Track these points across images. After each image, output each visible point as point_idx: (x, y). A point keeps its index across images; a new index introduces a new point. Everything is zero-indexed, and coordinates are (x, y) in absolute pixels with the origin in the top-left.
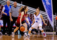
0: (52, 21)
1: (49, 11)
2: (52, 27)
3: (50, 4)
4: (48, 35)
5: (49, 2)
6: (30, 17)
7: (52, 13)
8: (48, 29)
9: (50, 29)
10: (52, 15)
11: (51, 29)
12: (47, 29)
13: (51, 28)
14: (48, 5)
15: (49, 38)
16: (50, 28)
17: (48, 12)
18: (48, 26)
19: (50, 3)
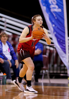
0: (65, 52)
1: (58, 28)
2: (65, 66)
3: (60, 10)
4: (55, 87)
5: (57, 7)
6: (12, 43)
7: (64, 32)
8: (55, 72)
9: (59, 72)
10: (64, 37)
11: (62, 72)
12: (51, 72)
13: (62, 68)
14: (55, 12)
15: (56, 95)
16: (61, 70)
17: (55, 30)
18: (56, 65)
19: (59, 7)
